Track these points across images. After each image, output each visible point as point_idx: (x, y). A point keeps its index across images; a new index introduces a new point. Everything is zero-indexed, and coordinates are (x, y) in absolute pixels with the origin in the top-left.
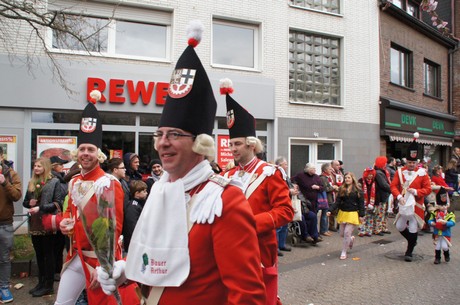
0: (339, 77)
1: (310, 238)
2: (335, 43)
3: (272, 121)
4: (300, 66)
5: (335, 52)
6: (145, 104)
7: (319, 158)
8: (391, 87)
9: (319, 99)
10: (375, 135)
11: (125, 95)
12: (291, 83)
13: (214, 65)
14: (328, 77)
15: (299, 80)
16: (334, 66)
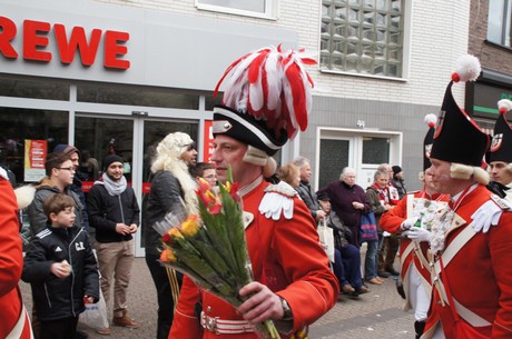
0: (402, 32)
1: (348, 287)
4: (339, 12)
6: (86, 65)
7: (364, 161)
8: (487, 49)
9: (367, 66)
11: (51, 48)
12: (324, 40)
13: (201, 6)
14: (383, 31)
15: (336, 35)
16: (395, 13)
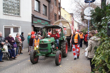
7: (14, 32)
8: (35, 11)
9: (13, 13)
10: (30, 25)
12: (4, 7)
14: (16, 7)
15: (6, 7)
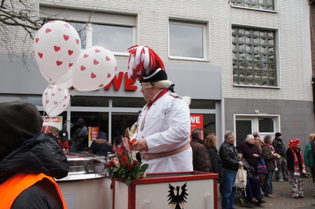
0: (275, 63)
1: (254, 199)
2: (271, 35)
3: (219, 101)
4: (241, 55)
5: (271, 42)
6: (116, 90)
7: (260, 131)
9: (258, 81)
12: (235, 70)
13: (171, 57)
14: (265, 63)
15: (241, 67)
16: (270, 54)
